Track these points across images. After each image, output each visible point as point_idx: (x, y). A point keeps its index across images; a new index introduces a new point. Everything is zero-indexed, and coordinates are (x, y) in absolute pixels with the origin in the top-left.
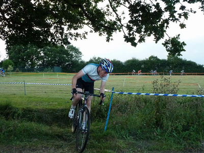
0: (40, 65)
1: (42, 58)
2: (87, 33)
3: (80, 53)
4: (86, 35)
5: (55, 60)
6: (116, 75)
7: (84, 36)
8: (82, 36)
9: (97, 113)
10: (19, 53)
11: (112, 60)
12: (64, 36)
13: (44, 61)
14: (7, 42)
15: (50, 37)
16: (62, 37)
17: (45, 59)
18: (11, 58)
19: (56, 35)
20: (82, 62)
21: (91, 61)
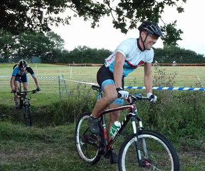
0: (15, 55)
1: (17, 46)
2: (70, 18)
3: (62, 40)
4: (69, 20)
5: (33, 49)
7: (67, 21)
8: (65, 21)
9: (83, 110)
11: (101, 49)
12: (43, 21)
13: (20, 50)
15: (26, 22)
16: (40, 22)
17: (21, 48)
19: (34, 20)
20: (65, 51)
21: (76, 50)
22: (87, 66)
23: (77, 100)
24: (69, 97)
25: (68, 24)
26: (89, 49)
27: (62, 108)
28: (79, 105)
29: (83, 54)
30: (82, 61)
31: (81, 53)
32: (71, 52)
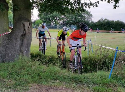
0: (61, 24)
1: (63, 19)
2: (98, 2)
3: (91, 15)
4: (97, 4)
5: (72, 21)
6: (118, 32)
7: (96, 5)
8: (94, 5)
12: (80, 5)
13: (64, 21)
15: (70, 6)
16: (79, 6)
17: (65, 20)
19: (74, 4)
20: (92, 22)
21: (99, 21)
22: (106, 32)
23: (99, 57)
24: (94, 55)
25: (97, 6)
27: (89, 61)
28: (100, 60)
29: (104, 24)
30: (103, 28)
32: (96, 23)
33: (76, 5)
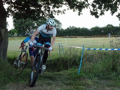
1: (36, 27)
2: (65, 10)
3: (61, 23)
4: (64, 11)
6: (84, 37)
7: (64, 12)
8: (62, 12)
9: (73, 63)
10: (21, 25)
11: (82, 28)
12: (50, 12)
14: (14, 18)
15: (41, 13)
16: (49, 13)
18: (16, 28)
19: (45, 12)
20: (62, 29)
21: (68, 29)
22: (74, 37)
23: (70, 57)
24: (65, 55)
25: (64, 13)
26: (76, 28)
27: (61, 61)
28: (70, 60)
29: (72, 31)
30: (72, 34)
31: (71, 30)
32: (65, 30)
33: (46, 12)
